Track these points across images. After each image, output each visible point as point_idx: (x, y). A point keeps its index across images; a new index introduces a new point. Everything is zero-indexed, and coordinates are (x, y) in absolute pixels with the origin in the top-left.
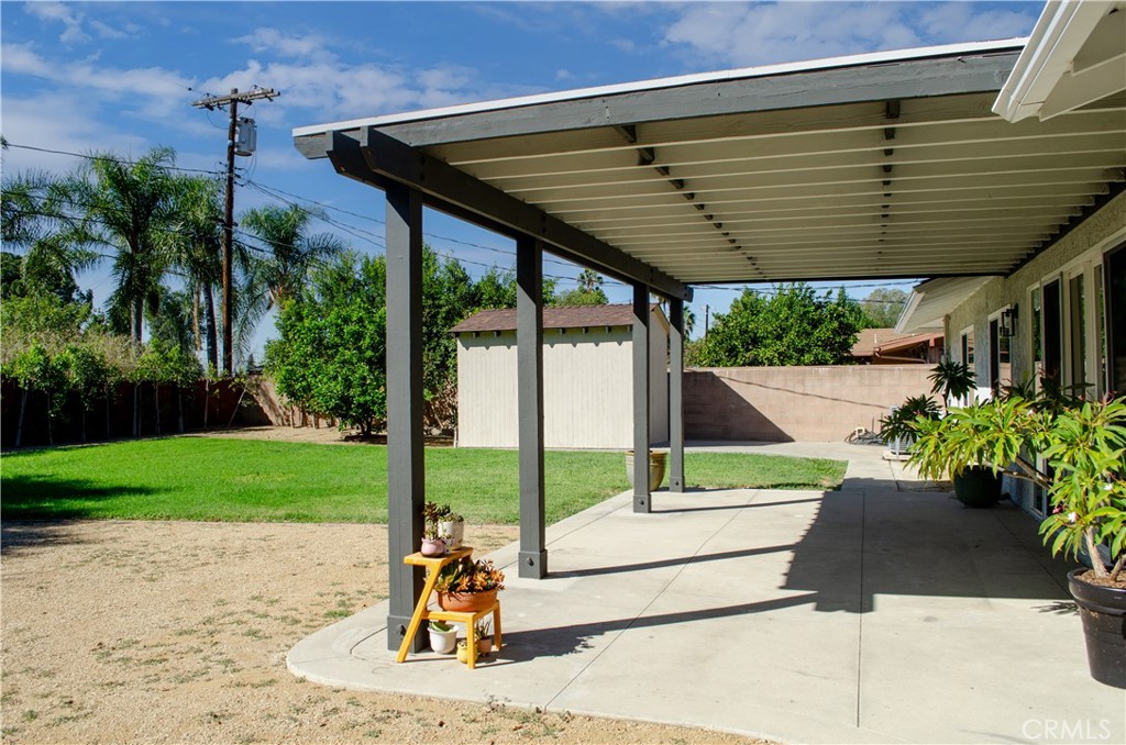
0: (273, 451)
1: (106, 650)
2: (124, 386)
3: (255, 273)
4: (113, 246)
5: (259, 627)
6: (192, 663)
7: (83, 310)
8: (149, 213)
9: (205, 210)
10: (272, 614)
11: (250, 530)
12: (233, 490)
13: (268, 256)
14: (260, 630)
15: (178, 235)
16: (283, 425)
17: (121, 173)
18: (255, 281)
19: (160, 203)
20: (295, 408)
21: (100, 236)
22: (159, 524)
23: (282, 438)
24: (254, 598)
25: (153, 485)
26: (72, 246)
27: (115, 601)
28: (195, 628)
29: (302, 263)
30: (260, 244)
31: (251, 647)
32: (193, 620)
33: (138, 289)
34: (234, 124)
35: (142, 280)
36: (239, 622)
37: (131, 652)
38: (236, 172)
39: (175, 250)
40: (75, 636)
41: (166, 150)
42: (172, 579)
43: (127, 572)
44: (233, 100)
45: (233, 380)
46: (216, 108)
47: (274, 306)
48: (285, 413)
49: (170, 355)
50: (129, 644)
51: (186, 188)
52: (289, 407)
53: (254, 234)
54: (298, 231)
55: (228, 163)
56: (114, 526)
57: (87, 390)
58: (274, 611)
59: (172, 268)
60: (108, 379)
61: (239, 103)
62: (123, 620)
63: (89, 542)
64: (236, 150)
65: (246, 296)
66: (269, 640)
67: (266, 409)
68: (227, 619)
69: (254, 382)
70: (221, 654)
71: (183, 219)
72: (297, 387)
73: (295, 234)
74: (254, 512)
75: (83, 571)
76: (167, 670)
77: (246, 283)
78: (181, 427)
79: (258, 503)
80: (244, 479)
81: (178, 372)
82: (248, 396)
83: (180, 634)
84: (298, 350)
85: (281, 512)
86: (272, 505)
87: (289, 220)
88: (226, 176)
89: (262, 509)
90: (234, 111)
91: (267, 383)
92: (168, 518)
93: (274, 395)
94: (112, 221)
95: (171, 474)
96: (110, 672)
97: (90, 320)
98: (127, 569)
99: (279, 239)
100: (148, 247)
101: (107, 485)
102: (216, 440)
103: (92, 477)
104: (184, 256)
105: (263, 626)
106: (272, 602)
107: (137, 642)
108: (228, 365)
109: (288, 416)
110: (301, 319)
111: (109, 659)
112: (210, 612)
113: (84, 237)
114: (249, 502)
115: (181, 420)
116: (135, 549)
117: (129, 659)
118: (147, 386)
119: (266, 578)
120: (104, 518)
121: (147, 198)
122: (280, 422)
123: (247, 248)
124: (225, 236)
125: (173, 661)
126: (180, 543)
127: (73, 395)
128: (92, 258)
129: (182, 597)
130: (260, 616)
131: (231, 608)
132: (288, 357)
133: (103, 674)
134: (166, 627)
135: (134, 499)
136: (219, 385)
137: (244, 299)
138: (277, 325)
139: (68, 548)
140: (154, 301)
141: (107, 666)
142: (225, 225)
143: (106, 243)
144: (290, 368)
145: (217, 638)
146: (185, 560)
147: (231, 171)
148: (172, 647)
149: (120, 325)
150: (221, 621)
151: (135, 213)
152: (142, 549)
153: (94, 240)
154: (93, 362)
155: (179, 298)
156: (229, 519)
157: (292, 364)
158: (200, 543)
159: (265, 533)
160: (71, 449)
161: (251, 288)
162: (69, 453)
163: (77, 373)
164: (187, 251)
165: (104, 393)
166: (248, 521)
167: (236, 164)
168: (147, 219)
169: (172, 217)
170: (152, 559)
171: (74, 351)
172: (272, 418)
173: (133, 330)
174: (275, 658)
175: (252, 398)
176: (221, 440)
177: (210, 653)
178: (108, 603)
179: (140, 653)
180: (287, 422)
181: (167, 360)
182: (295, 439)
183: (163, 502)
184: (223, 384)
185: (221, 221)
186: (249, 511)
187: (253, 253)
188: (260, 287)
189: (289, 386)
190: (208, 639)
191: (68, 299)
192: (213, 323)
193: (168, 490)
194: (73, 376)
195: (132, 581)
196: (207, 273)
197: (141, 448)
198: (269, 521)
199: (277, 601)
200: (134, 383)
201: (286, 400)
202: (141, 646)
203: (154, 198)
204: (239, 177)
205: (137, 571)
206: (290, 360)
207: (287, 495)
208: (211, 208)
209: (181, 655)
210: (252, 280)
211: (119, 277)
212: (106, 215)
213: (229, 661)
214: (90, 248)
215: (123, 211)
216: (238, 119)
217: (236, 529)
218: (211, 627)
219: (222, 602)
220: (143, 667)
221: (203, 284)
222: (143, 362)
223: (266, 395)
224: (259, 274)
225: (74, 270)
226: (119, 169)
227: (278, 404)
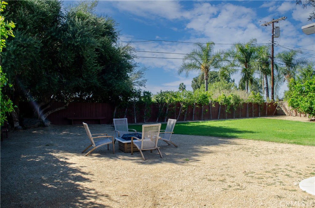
0: (287, 123)
1: (246, 173)
2: (244, 104)
3: (280, 71)
4: (241, 67)
5: (289, 174)
6: (270, 181)
7: (233, 85)
8: (250, 57)
9: (266, 55)
10: (293, 171)
11: (283, 145)
12: (277, 134)
13: (284, 66)
14: (290, 175)
15: (258, 62)
16: (290, 115)
17: (242, 47)
18: (280, 74)
19: (253, 54)
20: (293, 111)
21: (237, 64)
22: (256, 141)
23: (290, 120)
24: (287, 165)
25: (254, 131)
26: (230, 68)
27: (247, 161)
28: (270, 171)
29: (295, 67)
30: (281, 63)
31: (287, 179)
32: (270, 169)
33: (247, 78)
34: (273, 29)
35: (249, 75)
36: (283, 172)
37: (253, 175)
38: (274, 43)
39: (257, 66)
40: (238, 168)
41: (254, 39)
42: (262, 157)
43: (249, 153)
44: (273, 22)
45: (274, 102)
46: (268, 25)
47: (286, 81)
48: (290, 112)
49: (257, 95)
50: (253, 173)
51: (260, 49)
52: (291, 110)
53: (279, 60)
54: (293, 58)
55: (272, 40)
56: (245, 141)
57: (235, 105)
58: (293, 170)
59: (256, 72)
60: (241, 102)
61: (274, 23)
62: (250, 166)
63: (239, 144)
64: (274, 36)
65: (277, 78)
66: (293, 178)
67: (284, 111)
68: (279, 170)
69: (281, 103)
70: (279, 180)
71: (259, 58)
72: (294, 104)
73: (292, 59)
74: (283, 140)
75: (238, 152)
76: (264, 181)
77: (277, 74)
78: (260, 115)
79: (285, 138)
80: (279, 131)
81: (259, 100)
82: (279, 107)
83: (266, 172)
84: (295, 93)
85: (292, 141)
86: (289, 139)
87: (290, 55)
88: (271, 44)
89: (286, 140)
90: (273, 25)
91: (285, 103)
92: (259, 140)
93: (287, 107)
94: (240, 60)
95: (258, 128)
96: (248, 179)
97: (234, 86)
98: (250, 153)
99: (287, 61)
100: (250, 66)
101: (242, 130)
102: (270, 119)
103: (238, 128)
104: (260, 68)
105: (290, 174)
106: (292, 167)
107: (255, 172)
108: (273, 98)
109: (291, 113)
110: (296, 84)
111: (248, 175)
112: (274, 167)
113: (233, 65)
114: (282, 137)
115: (259, 113)
116: (251, 147)
117: (253, 177)
118: (250, 104)
119: (290, 160)
120: (242, 138)
121: (249, 53)
122: (288, 115)
123: (277, 64)
124: (272, 61)
125: (265, 179)
126: (263, 147)
127: (232, 106)
128: (235, 70)
129: (266, 162)
130: (289, 171)
131: (280, 167)
132: (291, 95)
133: (246, 179)
134: (262, 170)
135: (249, 134)
136: (270, 104)
137: (276, 79)
138: (288, 86)
139: (234, 145)
140: (252, 81)
141: (247, 177)
142: (272, 58)
143: (239, 66)
144: (292, 99)
145: (277, 175)
146: (265, 152)
147: (273, 42)
148: (264, 175)
149: (243, 88)
150: (278, 170)
151: (246, 57)
152: (253, 148)
153: (236, 66)
154: (237, 98)
155: (257, 80)
156: (276, 142)
157: (293, 98)
158: (269, 147)
159: (288, 147)
160: (231, 120)
161: (279, 76)
162: (231, 121)
163: (233, 101)
164: (261, 66)
165: (239, 106)
166: (282, 143)
167: (274, 41)
168: (249, 59)
169: (256, 57)
170: (256, 151)
171: (232, 95)
172: (286, 114)
173: (246, 89)
174: (295, 184)
175: (280, 107)
176: (272, 119)
177: (275, 179)
178: (245, 161)
179: (256, 175)
180: (291, 115)
181: (256, 97)
182: (293, 120)
183: (257, 135)
184: (271, 104)
185: (270, 57)
186: (282, 140)
187: (279, 65)
188: (282, 75)
189: (292, 104)
190: (274, 175)
191: (229, 82)
192: (268, 86)
193: (258, 132)
194: (232, 101)
195: (251, 156)
196: (266, 72)
197: (249, 121)
198: (289, 143)
199: (294, 167)
200: (247, 103)
201: (291, 108)
202: (256, 173)
203: (251, 53)
204: (275, 44)
205: (252, 153)
206: (292, 96)
207: (293, 136)
208: (267, 54)
209: (267, 178)
210: (279, 73)
211: (243, 75)
212: (239, 59)
213: (281, 182)
214: (235, 68)
215: (243, 57)
216: (274, 27)
217: (278, 145)
218: (275, 172)
219: (277, 165)
220: (257, 179)
221: (265, 75)
222: (249, 98)
223: (284, 107)
224: (281, 71)
225: (231, 74)
226: (242, 46)
227: (288, 109)
